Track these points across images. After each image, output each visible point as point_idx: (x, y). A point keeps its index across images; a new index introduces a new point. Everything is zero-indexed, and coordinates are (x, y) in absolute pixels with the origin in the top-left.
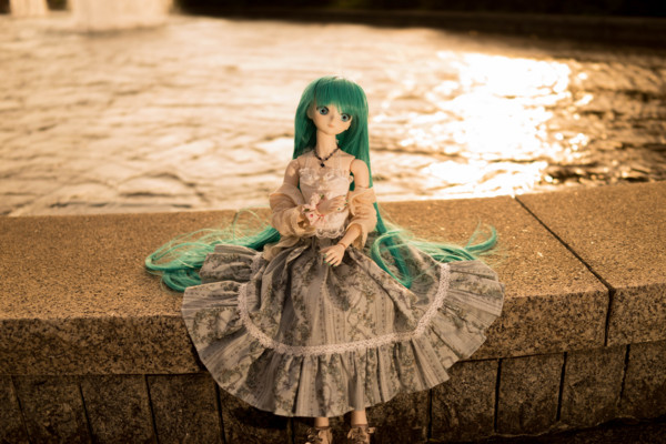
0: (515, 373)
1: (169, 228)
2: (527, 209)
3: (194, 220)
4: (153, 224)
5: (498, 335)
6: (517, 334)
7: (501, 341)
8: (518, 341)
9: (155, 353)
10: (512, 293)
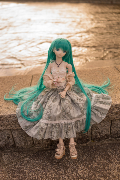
0: (116, 123)
1: (13, 82)
2: (118, 71)
3: (21, 78)
4: (9, 80)
5: (111, 115)
6: (117, 114)
7: (112, 116)
8: (117, 115)
9: (13, 124)
10: (115, 103)
